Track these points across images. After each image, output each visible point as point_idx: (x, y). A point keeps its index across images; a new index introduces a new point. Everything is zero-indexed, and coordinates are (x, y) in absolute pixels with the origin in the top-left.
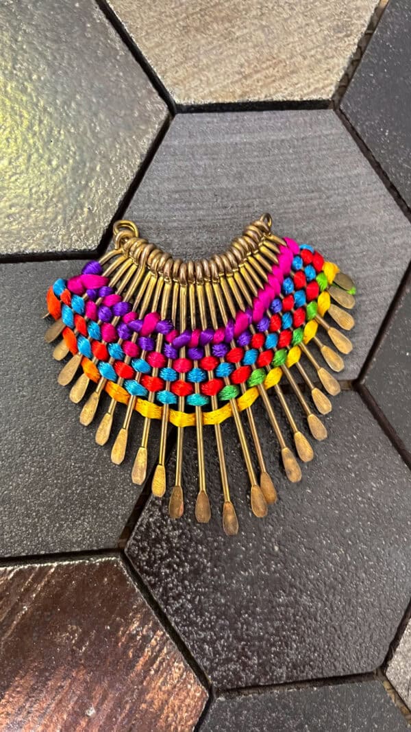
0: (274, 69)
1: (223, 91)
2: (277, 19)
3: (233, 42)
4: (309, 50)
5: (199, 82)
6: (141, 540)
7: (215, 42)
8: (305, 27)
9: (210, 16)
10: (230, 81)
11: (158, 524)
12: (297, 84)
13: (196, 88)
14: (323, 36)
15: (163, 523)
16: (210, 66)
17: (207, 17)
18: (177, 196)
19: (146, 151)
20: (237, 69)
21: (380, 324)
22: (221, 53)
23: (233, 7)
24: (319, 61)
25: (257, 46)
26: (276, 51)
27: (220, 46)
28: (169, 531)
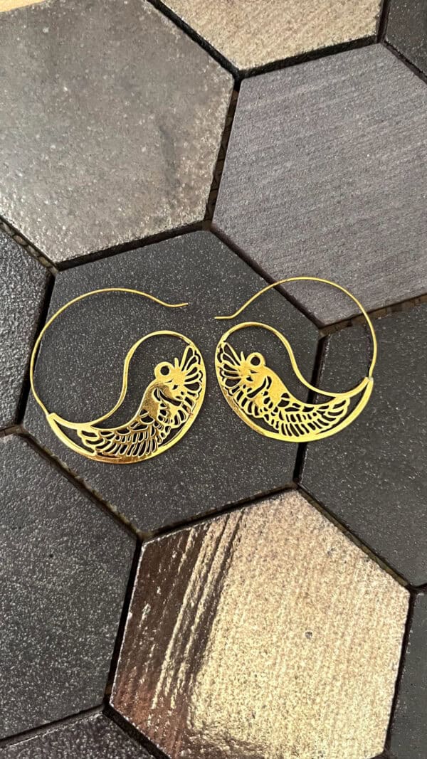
1: (279, 48)
5: (255, 46)
7: (259, 7)
10: (282, 39)
12: (342, 27)
13: (254, 52)
16: (261, 29)
18: (263, 154)
19: (224, 119)
20: (285, 27)
22: (268, 16)
26: (316, 3)
27: (265, 9)
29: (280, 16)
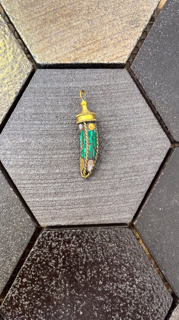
0: (93, 45)
1: (64, 57)
2: (97, 16)
3: (71, 29)
4: (114, 35)
5: (51, 51)
6: (8, 306)
7: (61, 28)
8: (113, 21)
9: (59, 13)
10: (68, 52)
11: (17, 298)
12: (106, 54)
13: (49, 55)
14: (123, 27)
15: (19, 297)
16: (57, 43)
17: (57, 14)
18: (35, 116)
19: (19, 90)
20: (72, 45)
21: (145, 192)
22: (64, 35)
23: (72, 8)
24: (120, 41)
25: (85, 32)
26: (95, 35)
27: (64, 31)
28: (23, 302)
29: (71, 38)
